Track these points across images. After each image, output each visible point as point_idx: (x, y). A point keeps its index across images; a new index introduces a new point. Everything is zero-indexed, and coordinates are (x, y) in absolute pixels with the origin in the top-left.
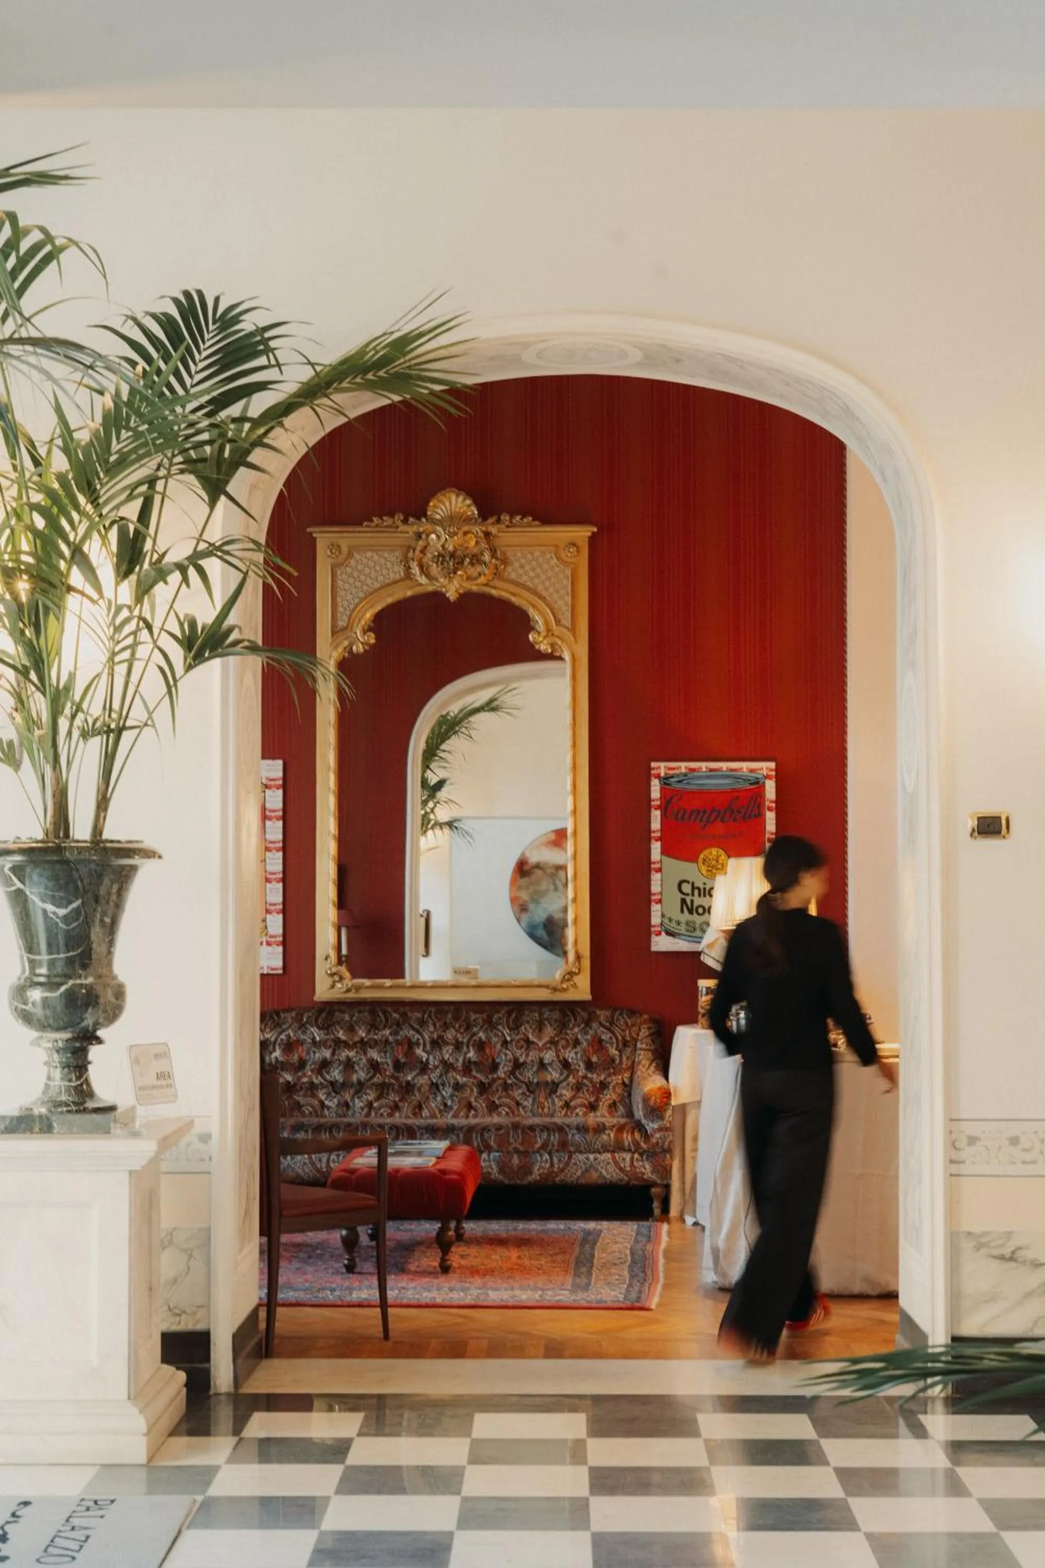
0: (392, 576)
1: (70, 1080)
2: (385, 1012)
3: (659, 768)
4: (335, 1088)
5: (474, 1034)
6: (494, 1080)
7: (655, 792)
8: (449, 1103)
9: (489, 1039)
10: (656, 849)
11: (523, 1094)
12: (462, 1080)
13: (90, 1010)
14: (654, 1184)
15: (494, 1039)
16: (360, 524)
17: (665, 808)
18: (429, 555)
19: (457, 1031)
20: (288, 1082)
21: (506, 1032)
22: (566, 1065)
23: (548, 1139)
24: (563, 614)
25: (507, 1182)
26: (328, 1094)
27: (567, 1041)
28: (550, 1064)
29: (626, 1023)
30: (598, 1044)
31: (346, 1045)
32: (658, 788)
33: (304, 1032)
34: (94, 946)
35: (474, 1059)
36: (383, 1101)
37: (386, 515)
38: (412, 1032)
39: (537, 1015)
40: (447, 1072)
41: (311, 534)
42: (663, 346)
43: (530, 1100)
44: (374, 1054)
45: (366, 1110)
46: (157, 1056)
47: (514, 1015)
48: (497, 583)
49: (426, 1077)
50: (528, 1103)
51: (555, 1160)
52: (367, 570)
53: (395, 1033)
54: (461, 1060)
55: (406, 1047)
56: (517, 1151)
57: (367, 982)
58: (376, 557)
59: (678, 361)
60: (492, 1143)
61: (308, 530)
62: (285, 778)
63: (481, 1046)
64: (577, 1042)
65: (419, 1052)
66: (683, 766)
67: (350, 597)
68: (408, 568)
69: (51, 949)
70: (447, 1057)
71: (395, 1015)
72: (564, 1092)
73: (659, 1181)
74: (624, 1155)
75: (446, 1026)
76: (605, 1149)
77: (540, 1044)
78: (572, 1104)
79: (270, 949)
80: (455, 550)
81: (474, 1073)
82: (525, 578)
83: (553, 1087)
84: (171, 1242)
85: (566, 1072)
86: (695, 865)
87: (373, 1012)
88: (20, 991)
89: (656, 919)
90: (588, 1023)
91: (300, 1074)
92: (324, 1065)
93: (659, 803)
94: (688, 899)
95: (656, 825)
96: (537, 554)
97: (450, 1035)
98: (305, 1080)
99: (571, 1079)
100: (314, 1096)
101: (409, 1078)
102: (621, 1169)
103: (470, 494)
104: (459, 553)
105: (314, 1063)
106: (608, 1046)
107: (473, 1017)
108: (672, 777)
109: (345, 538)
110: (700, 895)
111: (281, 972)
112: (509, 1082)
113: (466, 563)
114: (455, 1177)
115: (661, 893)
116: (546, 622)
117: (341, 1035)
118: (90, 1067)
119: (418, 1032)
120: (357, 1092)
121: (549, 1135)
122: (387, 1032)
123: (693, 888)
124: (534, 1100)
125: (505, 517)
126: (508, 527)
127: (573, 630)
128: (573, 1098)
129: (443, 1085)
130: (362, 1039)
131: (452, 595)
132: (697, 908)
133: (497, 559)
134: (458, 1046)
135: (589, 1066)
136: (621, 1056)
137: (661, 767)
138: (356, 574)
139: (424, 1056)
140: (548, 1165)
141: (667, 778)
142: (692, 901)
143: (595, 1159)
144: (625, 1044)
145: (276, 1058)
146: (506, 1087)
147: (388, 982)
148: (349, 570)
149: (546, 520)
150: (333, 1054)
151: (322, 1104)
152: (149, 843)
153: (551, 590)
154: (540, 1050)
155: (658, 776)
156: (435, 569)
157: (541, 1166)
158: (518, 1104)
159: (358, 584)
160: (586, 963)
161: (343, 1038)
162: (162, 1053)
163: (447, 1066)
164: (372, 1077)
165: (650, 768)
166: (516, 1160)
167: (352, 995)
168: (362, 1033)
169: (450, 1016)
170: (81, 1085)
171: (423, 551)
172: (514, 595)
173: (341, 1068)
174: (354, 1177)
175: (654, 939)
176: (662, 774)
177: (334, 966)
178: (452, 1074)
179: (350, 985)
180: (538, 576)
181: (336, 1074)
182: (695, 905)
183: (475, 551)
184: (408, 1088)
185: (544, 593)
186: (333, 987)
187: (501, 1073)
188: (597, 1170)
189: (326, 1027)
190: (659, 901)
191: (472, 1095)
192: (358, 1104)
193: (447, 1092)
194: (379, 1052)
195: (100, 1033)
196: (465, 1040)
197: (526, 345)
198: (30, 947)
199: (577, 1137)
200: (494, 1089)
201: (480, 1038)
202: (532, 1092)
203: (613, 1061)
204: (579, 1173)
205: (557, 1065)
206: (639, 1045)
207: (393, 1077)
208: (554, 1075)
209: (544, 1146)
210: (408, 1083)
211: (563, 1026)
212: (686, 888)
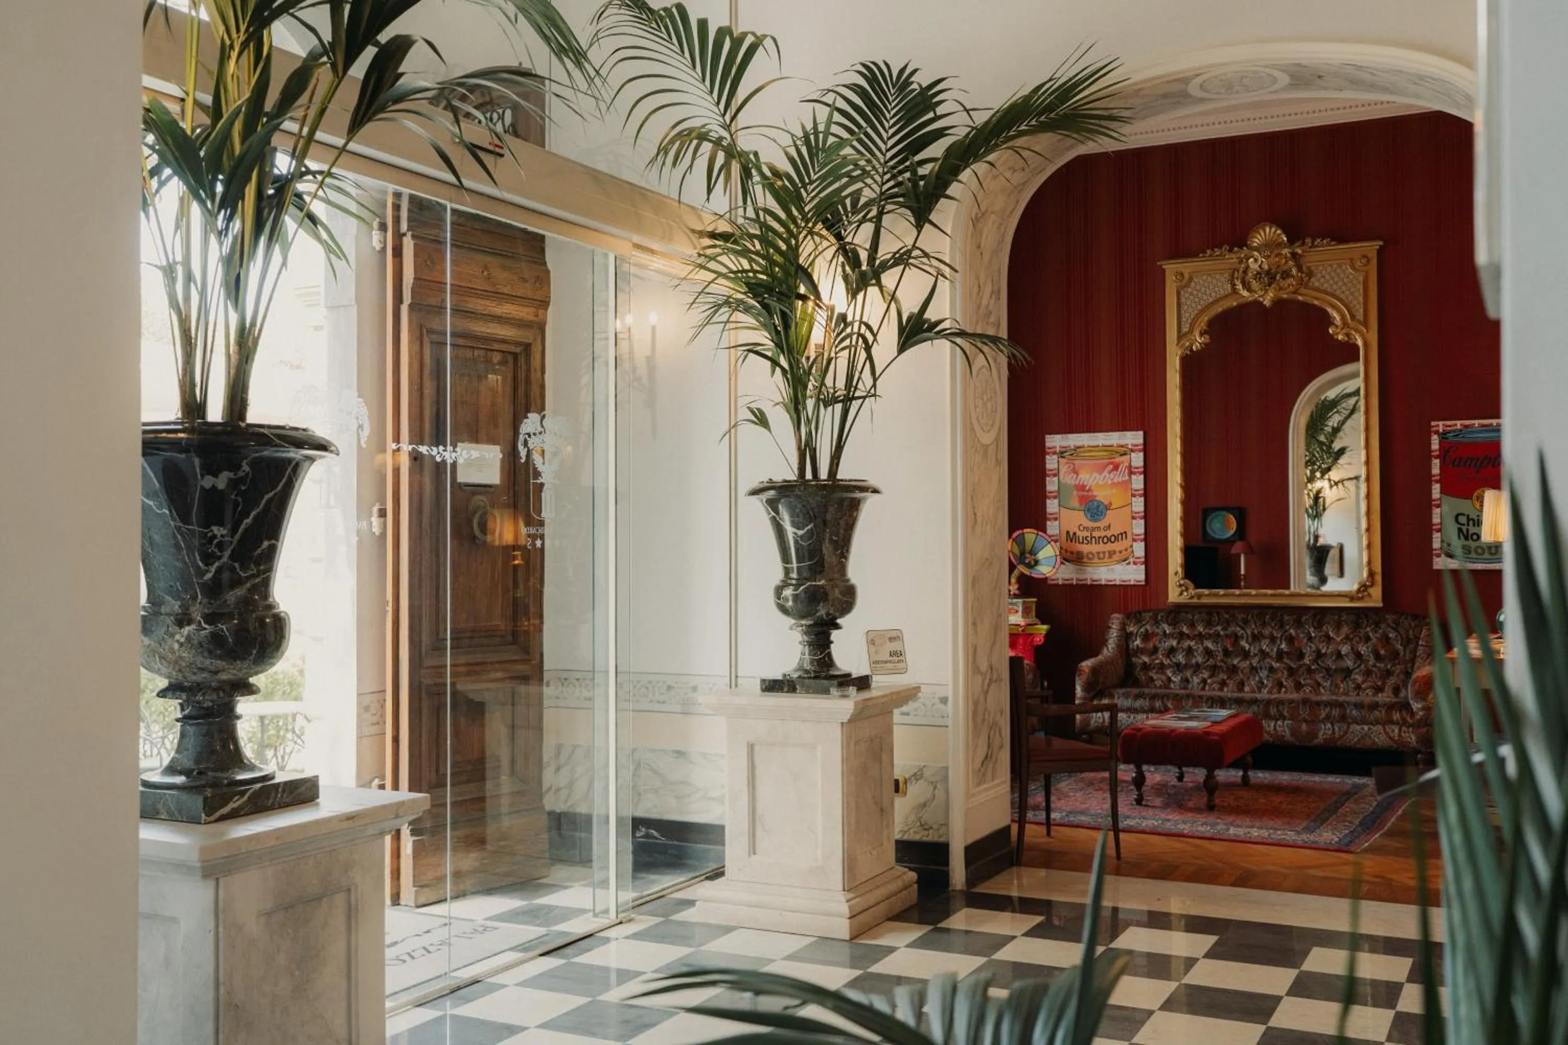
0: (1222, 292)
1: (814, 655)
2: (1218, 614)
3: (1438, 426)
4: (1178, 667)
5: (1286, 631)
6: (1300, 666)
7: (1435, 444)
8: (1265, 682)
9: (1298, 635)
10: (1436, 490)
11: (1324, 677)
12: (1276, 665)
13: (821, 604)
14: (1419, 752)
15: (1302, 635)
16: (1197, 256)
17: (1442, 457)
18: (1250, 274)
19: (1273, 628)
20: (1145, 663)
21: (1312, 630)
22: (1358, 655)
23: (1330, 712)
24: (1357, 310)
25: (1297, 743)
26: (1174, 673)
27: (1360, 638)
28: (1346, 655)
29: (1410, 625)
30: (1386, 639)
31: (1188, 637)
32: (1437, 442)
33: (1158, 627)
34: (826, 557)
35: (1285, 650)
36: (1215, 679)
37: (1216, 247)
38: (1238, 629)
39: (1336, 617)
40: (1264, 659)
41: (1161, 266)
42: (1299, 65)
43: (1329, 682)
44: (1209, 644)
45: (1201, 685)
46: (891, 639)
47: (1318, 617)
48: (1303, 290)
49: (1248, 662)
50: (1327, 684)
51: (1336, 729)
52: (1203, 289)
53: (1224, 629)
54: (1275, 650)
55: (1233, 640)
56: (1305, 721)
57: (1206, 592)
58: (1209, 279)
59: (1320, 77)
60: (1285, 713)
61: (1159, 263)
62: (1145, 444)
63: (1291, 640)
64: (1368, 639)
65: (1243, 643)
66: (1459, 424)
67: (1190, 310)
68: (1234, 285)
69: (799, 560)
70: (1264, 647)
71: (1227, 616)
72: (1357, 677)
73: (1423, 749)
74: (1393, 727)
75: (1264, 624)
76: (1377, 722)
77: (1338, 640)
78: (1363, 686)
79: (1135, 567)
80: (1270, 269)
81: (1285, 660)
82: (1326, 285)
83: (1347, 673)
84: (921, 776)
85: (1359, 662)
86: (1469, 501)
87: (1210, 614)
88: (779, 591)
89: (1436, 544)
90: (1377, 624)
91: (1154, 657)
92: (1172, 651)
93: (1438, 453)
94: (1464, 528)
95: (1436, 470)
96: (1335, 266)
97: (1266, 632)
98: (1157, 661)
99: (1363, 666)
100: (1164, 673)
101: (1235, 662)
102: (1390, 738)
103: (1279, 226)
104: (1273, 271)
105: (1164, 650)
106: (1395, 642)
107: (1286, 618)
108: (1449, 433)
109: (1187, 267)
110: (1474, 525)
111: (1143, 583)
112: (1313, 667)
113: (1278, 278)
114: (1216, 738)
115: (1441, 523)
116: (1343, 317)
117: (1185, 629)
118: (832, 645)
119: (1243, 629)
120: (1195, 672)
121: (1331, 709)
122: (1219, 628)
123: (1469, 519)
124: (1332, 682)
125: (1308, 241)
126: (1311, 247)
127: (1365, 323)
128: (1364, 682)
129: (1261, 669)
130: (1200, 633)
131: (1267, 302)
132: (1472, 535)
133: (1302, 273)
134: (1273, 639)
135: (1378, 657)
136: (1405, 650)
137: (1440, 425)
138: (1195, 292)
139: (1247, 647)
140: (1330, 732)
141: (1445, 433)
142: (1468, 530)
143: (1369, 729)
144: (1409, 641)
145: (1138, 646)
146: (1309, 671)
147: (1222, 592)
148: (1190, 290)
149: (1342, 240)
150: (1178, 643)
151: (1169, 680)
152: (873, 482)
153: (1347, 293)
154: (1338, 644)
155: (1437, 432)
156: (1255, 284)
157: (1325, 731)
158: (1319, 684)
159: (1197, 300)
160: (1379, 578)
161: (1187, 632)
162: (896, 636)
163: (1264, 654)
164: (1208, 660)
165: (1431, 427)
166: (1304, 727)
167: (1195, 600)
168: (1200, 628)
169: (1267, 617)
170: (824, 657)
171: (1245, 272)
172: (1317, 299)
173: (1184, 653)
174: (1139, 734)
175: (1436, 560)
176: (1441, 430)
177: (1182, 579)
178: (1268, 660)
179: (1193, 593)
180: (1336, 283)
181: (1180, 658)
182: (1470, 532)
183: (1285, 268)
184: (1234, 670)
185: (1342, 296)
186: (1181, 594)
187: (1307, 661)
188: (1370, 738)
189: (1174, 624)
190: (1439, 530)
191: (1283, 676)
192: (1196, 680)
193: (1264, 674)
194: (1213, 642)
195: (839, 621)
196: (1279, 635)
197: (1186, 81)
198: (786, 558)
199: (1354, 712)
200: (1300, 673)
201: (1291, 634)
202: (1330, 676)
203: (1398, 654)
204: (1356, 739)
205: (1352, 656)
206: (1420, 643)
207: (1222, 661)
208: (1349, 663)
209: (1328, 717)
210: (1234, 666)
211: (1357, 626)
212: (1463, 520)
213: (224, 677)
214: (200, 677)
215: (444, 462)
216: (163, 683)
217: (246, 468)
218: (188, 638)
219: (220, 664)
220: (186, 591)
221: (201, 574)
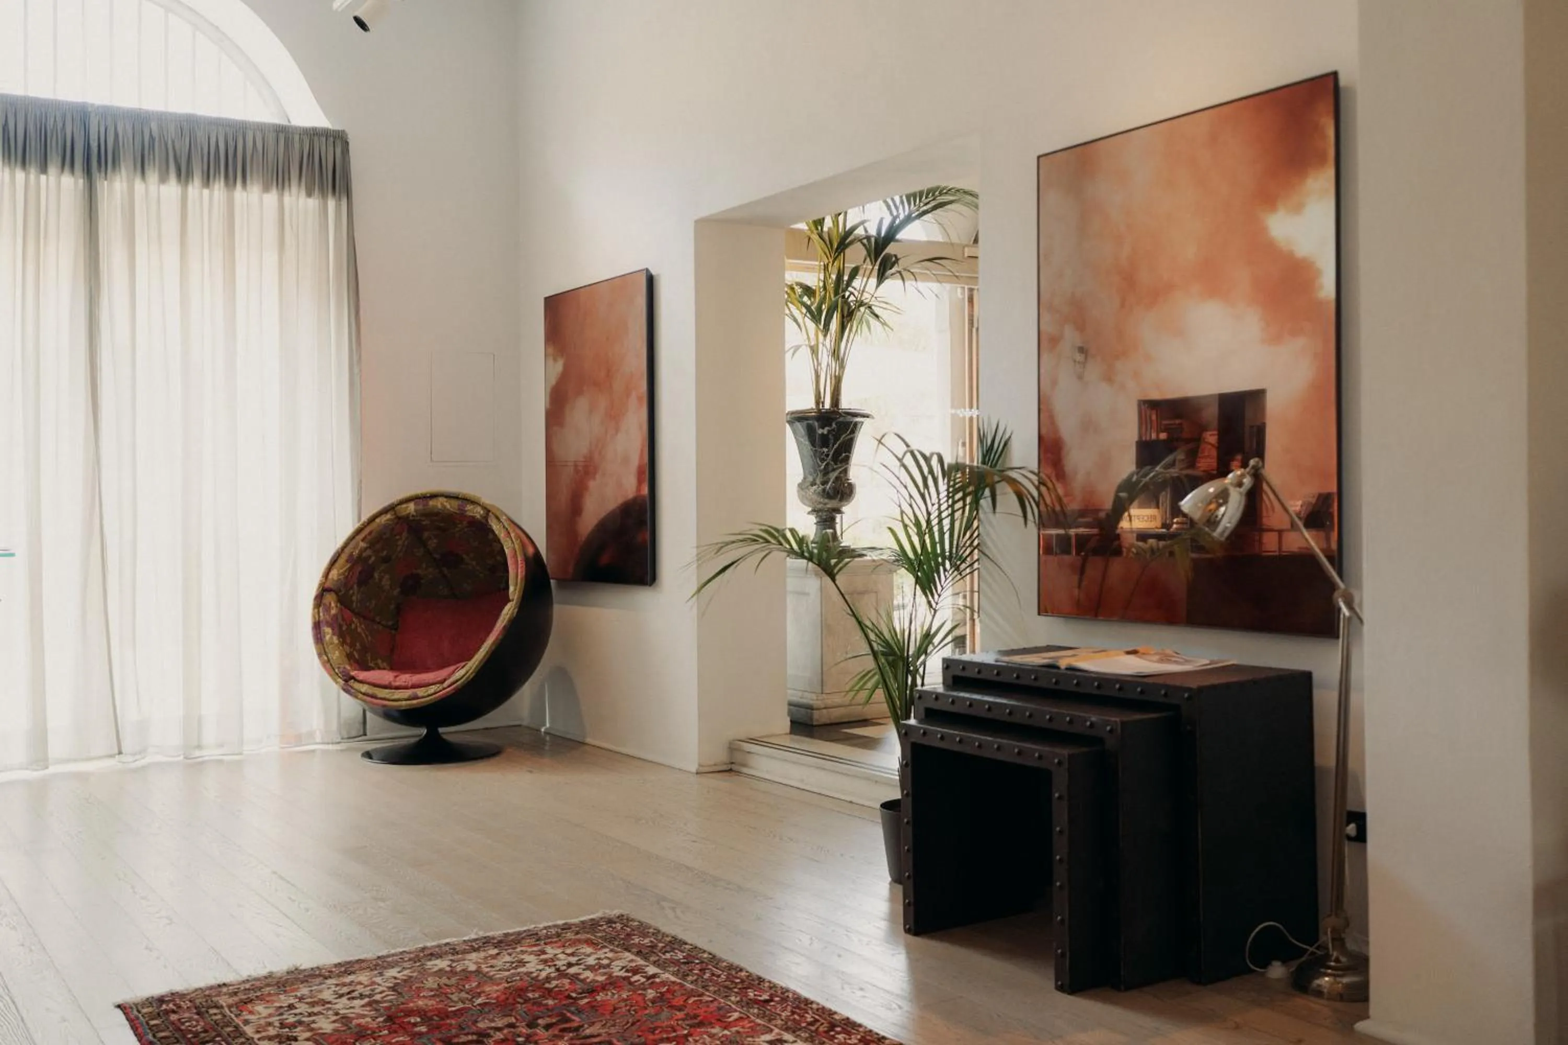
213: (829, 506)
214: (820, 506)
215: (964, 418)
216: (810, 509)
217: (834, 425)
218: (815, 491)
219: (826, 501)
220: (815, 473)
221: (820, 466)
